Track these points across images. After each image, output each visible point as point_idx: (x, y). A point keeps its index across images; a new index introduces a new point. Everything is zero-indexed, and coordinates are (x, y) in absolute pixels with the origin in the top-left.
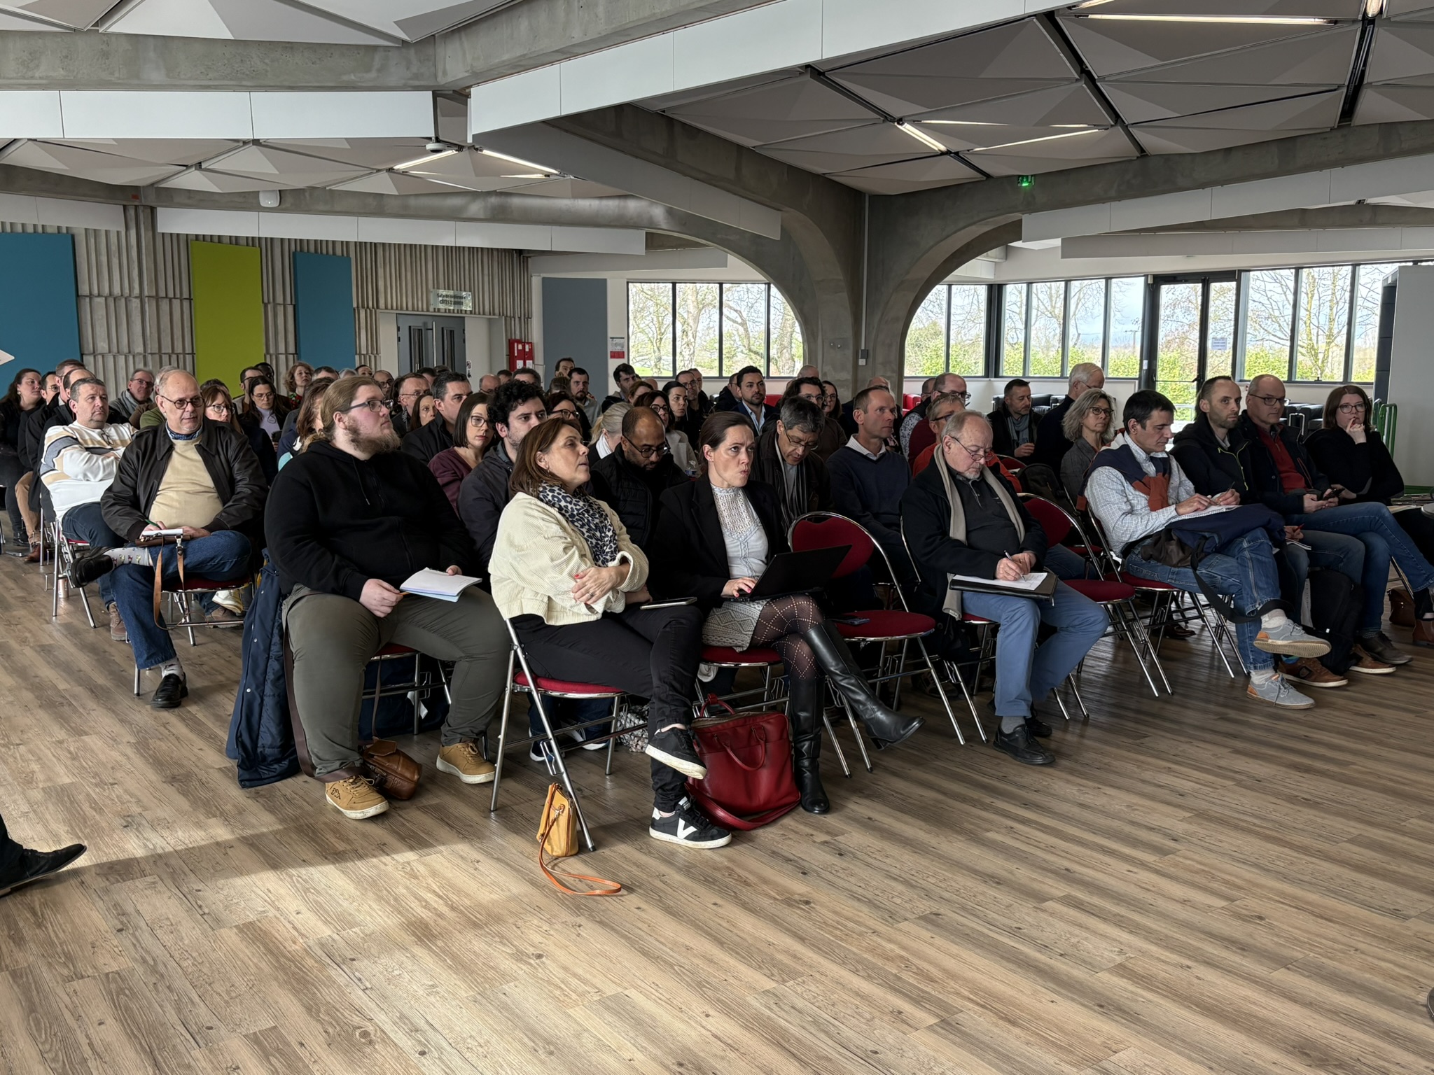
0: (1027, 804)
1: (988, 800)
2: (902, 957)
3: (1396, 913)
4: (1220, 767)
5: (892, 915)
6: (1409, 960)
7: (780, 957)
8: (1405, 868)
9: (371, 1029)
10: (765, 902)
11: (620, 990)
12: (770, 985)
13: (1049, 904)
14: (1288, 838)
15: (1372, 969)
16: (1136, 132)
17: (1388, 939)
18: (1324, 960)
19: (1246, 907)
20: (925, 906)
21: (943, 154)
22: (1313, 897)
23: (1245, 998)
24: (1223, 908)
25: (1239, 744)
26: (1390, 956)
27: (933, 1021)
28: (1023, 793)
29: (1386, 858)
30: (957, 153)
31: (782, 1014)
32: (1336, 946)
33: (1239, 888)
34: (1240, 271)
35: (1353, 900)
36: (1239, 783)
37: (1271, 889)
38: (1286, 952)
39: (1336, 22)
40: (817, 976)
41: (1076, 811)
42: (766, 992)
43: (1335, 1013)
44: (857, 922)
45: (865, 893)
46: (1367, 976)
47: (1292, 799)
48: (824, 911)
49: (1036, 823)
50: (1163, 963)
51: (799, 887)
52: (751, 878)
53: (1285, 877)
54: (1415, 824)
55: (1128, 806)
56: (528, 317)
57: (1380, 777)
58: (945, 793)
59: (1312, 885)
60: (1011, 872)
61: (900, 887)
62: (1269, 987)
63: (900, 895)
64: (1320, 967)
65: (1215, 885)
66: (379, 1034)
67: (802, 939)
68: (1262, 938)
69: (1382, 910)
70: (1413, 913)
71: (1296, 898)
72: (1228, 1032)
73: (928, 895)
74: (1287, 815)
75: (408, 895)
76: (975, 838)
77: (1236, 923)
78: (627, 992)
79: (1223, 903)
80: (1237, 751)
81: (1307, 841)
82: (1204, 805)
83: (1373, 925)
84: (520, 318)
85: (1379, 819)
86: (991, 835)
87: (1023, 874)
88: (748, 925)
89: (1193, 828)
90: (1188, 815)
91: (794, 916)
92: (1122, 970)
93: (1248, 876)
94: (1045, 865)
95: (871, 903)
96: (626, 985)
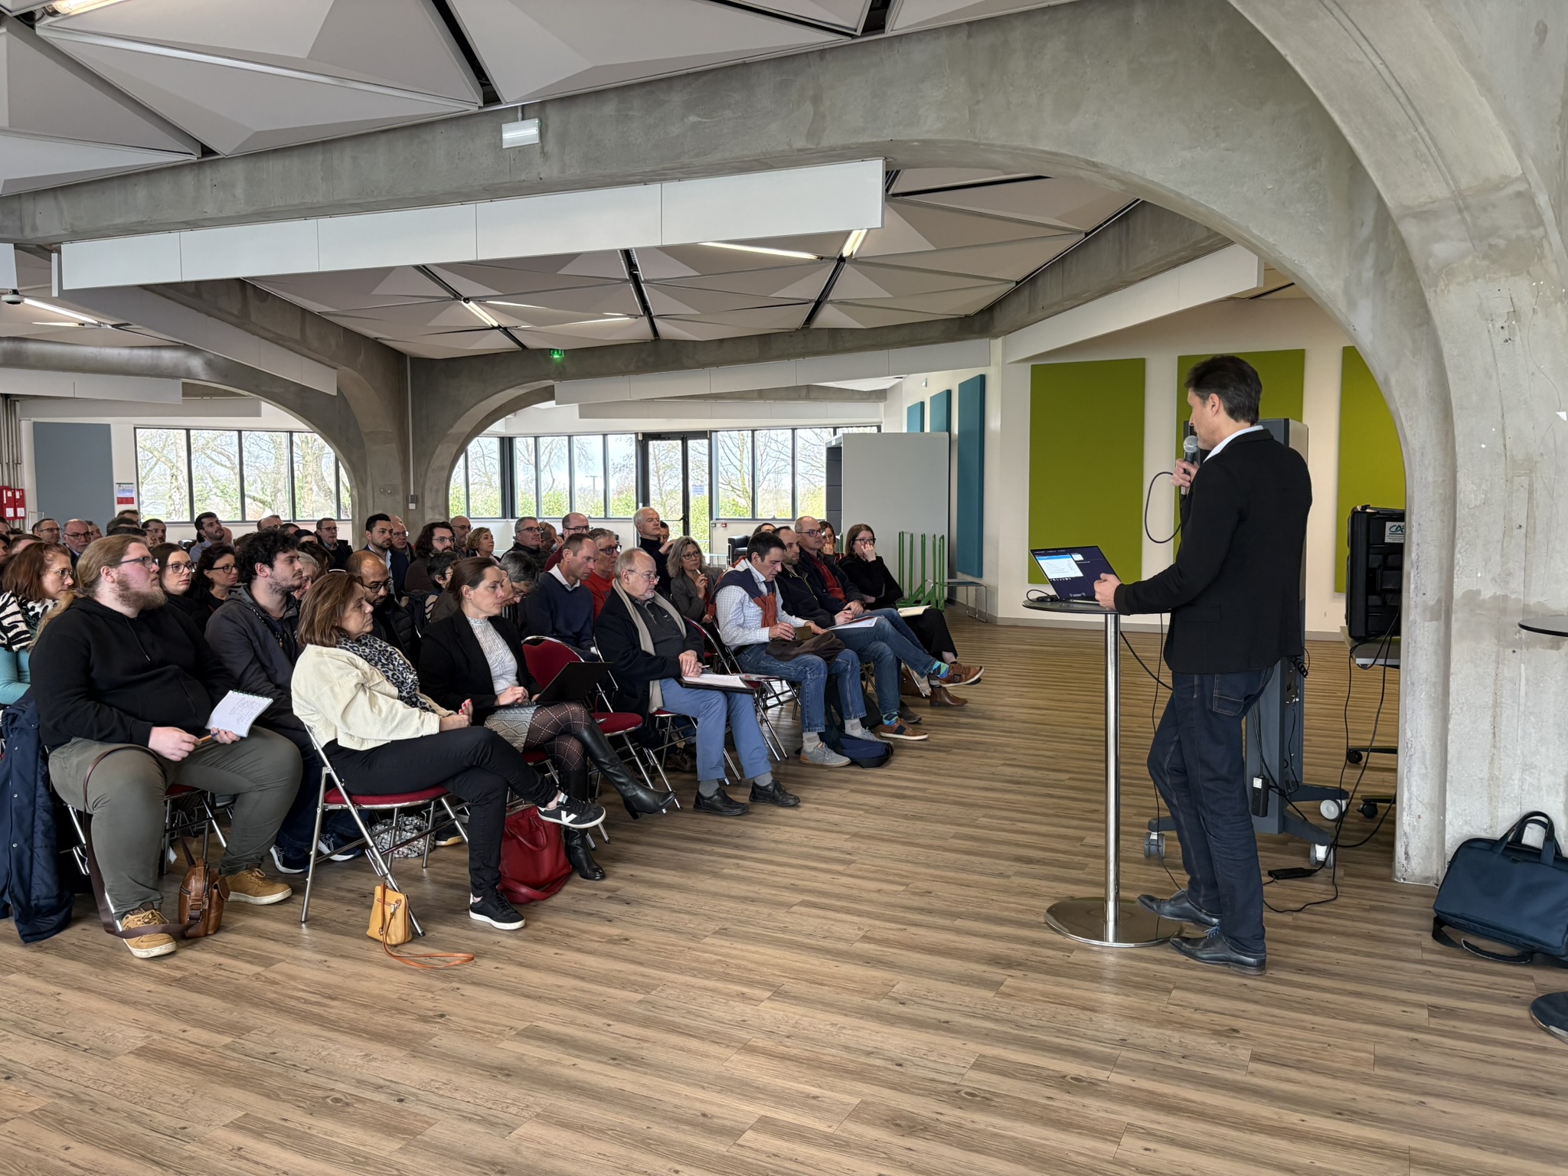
0: (737, 847)
1: (709, 848)
2: (720, 960)
3: (1001, 875)
4: (849, 803)
5: (694, 936)
6: (1023, 900)
7: (633, 978)
8: (992, 848)
9: (338, 1096)
10: (596, 945)
11: (528, 1024)
12: (640, 997)
13: (795, 908)
14: (916, 841)
15: (1007, 909)
16: (657, 322)
17: (1007, 891)
18: (979, 909)
19: (917, 887)
20: (713, 926)
21: (493, 328)
22: (952, 874)
23: (947, 940)
24: (904, 890)
25: (853, 787)
26: (1011, 900)
27: (769, 994)
28: (729, 840)
29: (979, 844)
30: (505, 329)
31: (662, 1012)
32: (981, 900)
33: (907, 877)
34: (711, 432)
35: (974, 872)
36: (867, 811)
37: (925, 874)
38: (954, 909)
39: (822, 258)
40: (670, 984)
41: (773, 845)
42: (640, 1002)
43: (1000, 938)
44: (673, 945)
45: (664, 925)
46: (1006, 913)
47: (905, 817)
48: (643, 943)
49: (752, 858)
50: (890, 931)
51: (614, 931)
52: (570, 932)
53: (928, 866)
54: (984, 821)
55: (806, 837)
56: (17, 463)
57: (948, 795)
58: (675, 849)
59: (946, 867)
60: (756, 893)
61: (687, 917)
62: (958, 931)
63: (690, 921)
64: (978, 914)
65: (891, 878)
66: (349, 1097)
67: (641, 964)
68: (938, 904)
69: (993, 875)
70: (1010, 873)
71: (942, 877)
72: (949, 960)
73: (710, 918)
74: (908, 827)
75: (281, 998)
76: (716, 875)
77: (918, 898)
78: (534, 1024)
79: (903, 888)
80: (853, 791)
81: (930, 842)
82: (856, 830)
83: (995, 885)
84: (8, 464)
85: (962, 821)
86: (725, 871)
87: (765, 892)
88: (592, 962)
89: (856, 845)
90: (848, 837)
91: (622, 950)
92: (866, 939)
93: (907, 868)
94: (777, 884)
95: (672, 931)
96: (530, 1019)
